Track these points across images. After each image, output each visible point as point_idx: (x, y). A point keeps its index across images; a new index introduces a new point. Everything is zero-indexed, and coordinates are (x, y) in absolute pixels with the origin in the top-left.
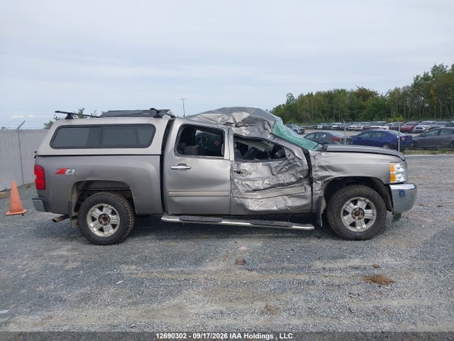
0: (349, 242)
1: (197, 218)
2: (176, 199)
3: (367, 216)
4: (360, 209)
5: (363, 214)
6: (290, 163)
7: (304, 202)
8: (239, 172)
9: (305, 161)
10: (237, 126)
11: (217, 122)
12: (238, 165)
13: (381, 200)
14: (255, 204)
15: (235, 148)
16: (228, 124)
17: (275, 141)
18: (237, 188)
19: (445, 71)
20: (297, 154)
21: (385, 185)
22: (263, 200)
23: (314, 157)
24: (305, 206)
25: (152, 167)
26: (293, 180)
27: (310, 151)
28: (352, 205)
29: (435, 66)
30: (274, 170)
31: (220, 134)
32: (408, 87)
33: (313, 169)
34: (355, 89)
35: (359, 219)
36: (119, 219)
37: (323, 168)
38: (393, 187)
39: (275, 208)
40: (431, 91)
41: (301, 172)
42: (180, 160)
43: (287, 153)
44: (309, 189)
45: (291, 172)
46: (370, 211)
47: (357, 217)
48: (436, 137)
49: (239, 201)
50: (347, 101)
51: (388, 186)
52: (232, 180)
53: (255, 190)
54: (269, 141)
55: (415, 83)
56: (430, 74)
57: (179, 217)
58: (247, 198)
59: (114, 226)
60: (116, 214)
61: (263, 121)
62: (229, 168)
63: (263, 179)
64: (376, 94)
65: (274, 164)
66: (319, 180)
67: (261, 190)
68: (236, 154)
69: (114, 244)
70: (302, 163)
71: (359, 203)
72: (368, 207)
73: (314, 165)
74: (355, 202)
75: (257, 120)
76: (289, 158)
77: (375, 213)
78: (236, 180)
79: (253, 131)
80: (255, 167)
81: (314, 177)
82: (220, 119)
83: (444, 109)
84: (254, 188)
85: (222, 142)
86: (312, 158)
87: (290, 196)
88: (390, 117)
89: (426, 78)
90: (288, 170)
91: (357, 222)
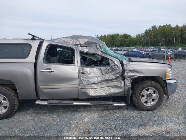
0: (145, 112)
1: (58, 102)
2: (45, 91)
3: (153, 97)
4: (150, 93)
5: (152, 96)
6: (112, 68)
7: (120, 90)
8: (83, 73)
9: (121, 67)
10: (81, 46)
11: (70, 44)
12: (83, 69)
13: (161, 89)
14: (93, 92)
15: (81, 59)
16: (76, 45)
17: (103, 55)
18: (82, 83)
19: (157, 28)
20: (116, 63)
21: (164, 81)
22: (97, 89)
23: (126, 65)
24: (121, 92)
25: (29, 71)
26: (114, 77)
27: (124, 61)
28: (146, 91)
29: (153, 26)
30: (103, 72)
31: (72, 50)
32: (143, 34)
33: (126, 72)
34: (123, 34)
35: (149, 99)
36: (8, 103)
37: (131, 71)
38: (168, 81)
39: (104, 94)
40: (152, 36)
41: (118, 73)
42: (47, 66)
43: (110, 62)
44: (123, 83)
45: (113, 73)
46: (155, 95)
47: (148, 98)
48: (157, 54)
49: (84, 90)
50: (120, 39)
51: (165, 81)
52: (79, 78)
53: (92, 84)
54: (99, 55)
55: (146, 32)
56: (151, 29)
57: (46, 101)
58: (89, 89)
59: (5, 107)
60: (6, 100)
61: (96, 44)
62: (77, 71)
63: (97, 77)
64: (131, 36)
65: (103, 68)
66: (129, 78)
67: (96, 83)
68: (81, 63)
69: (6, 119)
70: (119, 68)
71: (150, 90)
72: (154, 93)
73: (126, 70)
74: (147, 90)
75: (93, 43)
76: (111, 65)
77: (158, 96)
78: (82, 78)
79: (91, 49)
80: (93, 70)
81: (126, 76)
82: (71, 42)
83: (156, 43)
84: (92, 82)
85: (73, 55)
86: (125, 66)
87: (113, 87)
88: (136, 45)
89: (150, 30)
90: (111, 72)
91: (149, 101)
